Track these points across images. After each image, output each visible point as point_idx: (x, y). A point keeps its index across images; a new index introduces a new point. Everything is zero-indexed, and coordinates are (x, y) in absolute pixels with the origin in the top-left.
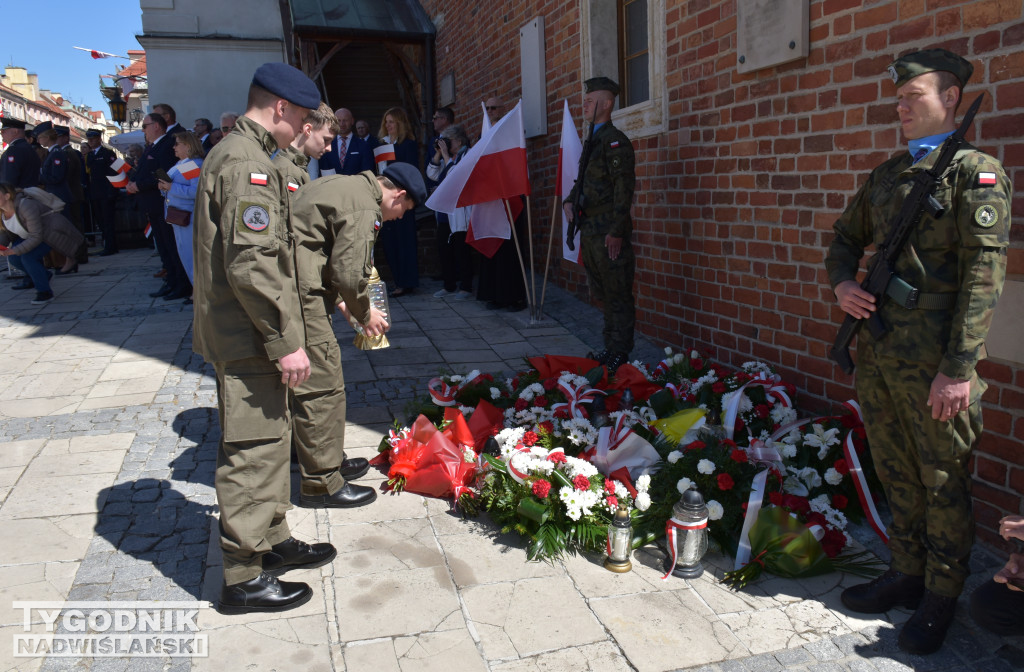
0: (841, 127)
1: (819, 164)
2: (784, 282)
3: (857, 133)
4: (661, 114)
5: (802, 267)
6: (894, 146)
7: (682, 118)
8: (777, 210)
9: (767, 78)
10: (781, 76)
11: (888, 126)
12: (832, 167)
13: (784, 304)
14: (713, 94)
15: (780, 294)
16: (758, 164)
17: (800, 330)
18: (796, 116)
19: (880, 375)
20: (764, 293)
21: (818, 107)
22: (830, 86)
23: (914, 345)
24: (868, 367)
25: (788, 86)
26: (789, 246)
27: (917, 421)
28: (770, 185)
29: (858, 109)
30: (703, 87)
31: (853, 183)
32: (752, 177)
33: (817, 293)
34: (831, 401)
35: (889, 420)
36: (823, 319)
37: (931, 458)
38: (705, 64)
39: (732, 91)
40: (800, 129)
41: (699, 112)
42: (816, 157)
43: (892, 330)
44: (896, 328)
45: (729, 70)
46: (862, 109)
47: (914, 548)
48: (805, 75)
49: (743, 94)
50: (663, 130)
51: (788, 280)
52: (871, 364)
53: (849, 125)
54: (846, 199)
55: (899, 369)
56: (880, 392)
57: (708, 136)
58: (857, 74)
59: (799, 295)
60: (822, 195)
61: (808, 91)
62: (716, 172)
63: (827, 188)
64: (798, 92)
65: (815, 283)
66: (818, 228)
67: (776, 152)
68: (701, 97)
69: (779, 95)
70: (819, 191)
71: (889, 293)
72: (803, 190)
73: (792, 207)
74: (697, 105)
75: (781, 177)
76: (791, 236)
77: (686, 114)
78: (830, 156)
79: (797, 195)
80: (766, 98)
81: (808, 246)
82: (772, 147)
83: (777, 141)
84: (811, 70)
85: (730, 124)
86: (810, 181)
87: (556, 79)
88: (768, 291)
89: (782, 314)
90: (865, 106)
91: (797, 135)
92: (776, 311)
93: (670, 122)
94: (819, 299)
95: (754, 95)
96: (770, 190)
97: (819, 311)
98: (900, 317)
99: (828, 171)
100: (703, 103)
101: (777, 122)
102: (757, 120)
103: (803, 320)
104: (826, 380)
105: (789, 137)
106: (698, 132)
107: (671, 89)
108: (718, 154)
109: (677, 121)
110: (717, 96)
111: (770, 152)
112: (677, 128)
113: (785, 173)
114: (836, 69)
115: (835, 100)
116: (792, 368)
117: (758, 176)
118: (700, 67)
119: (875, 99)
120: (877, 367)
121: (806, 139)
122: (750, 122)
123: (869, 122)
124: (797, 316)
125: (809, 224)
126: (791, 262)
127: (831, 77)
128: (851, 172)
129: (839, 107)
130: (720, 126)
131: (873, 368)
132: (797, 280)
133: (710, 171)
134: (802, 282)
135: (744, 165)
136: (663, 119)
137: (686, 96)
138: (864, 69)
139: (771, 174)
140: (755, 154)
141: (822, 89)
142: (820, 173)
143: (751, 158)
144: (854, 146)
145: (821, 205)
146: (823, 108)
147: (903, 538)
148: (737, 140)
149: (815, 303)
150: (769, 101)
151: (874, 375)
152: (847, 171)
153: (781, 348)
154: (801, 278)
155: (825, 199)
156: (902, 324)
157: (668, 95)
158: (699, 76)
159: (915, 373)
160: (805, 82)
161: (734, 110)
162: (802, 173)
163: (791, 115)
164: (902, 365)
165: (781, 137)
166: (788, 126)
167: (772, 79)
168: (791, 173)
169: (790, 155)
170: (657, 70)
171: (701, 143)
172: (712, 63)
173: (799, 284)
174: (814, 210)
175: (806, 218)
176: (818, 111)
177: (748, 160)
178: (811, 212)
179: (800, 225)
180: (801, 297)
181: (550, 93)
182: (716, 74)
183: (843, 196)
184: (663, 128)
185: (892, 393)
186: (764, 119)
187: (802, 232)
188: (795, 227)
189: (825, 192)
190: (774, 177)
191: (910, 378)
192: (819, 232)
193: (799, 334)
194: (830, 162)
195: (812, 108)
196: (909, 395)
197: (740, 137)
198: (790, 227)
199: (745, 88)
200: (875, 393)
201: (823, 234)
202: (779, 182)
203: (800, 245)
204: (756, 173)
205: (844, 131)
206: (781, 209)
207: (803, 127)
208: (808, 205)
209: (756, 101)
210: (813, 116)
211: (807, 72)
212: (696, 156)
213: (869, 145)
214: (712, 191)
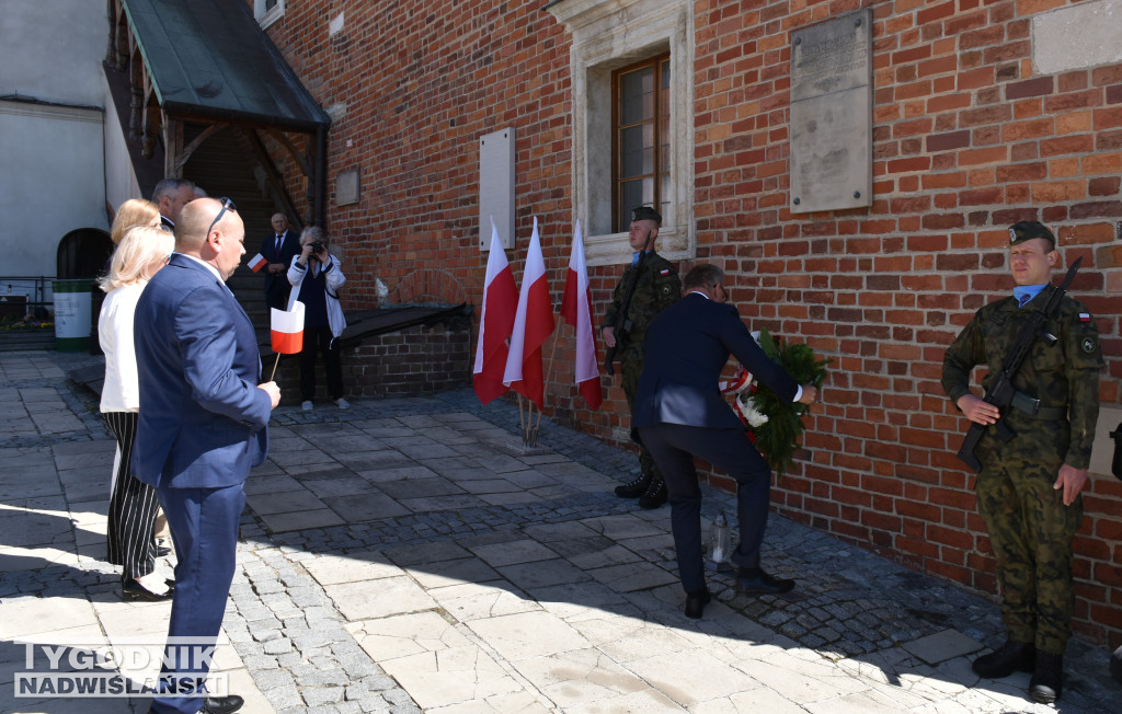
0: (908, 269)
1: (886, 300)
2: (844, 406)
3: (927, 277)
4: (687, 241)
5: (864, 394)
6: (966, 290)
7: (713, 247)
8: (834, 341)
9: (823, 220)
10: (838, 220)
11: (960, 273)
12: (898, 304)
13: (843, 427)
14: (755, 228)
15: (840, 418)
16: (809, 296)
17: (863, 451)
18: (857, 257)
19: (1007, 474)
20: (819, 417)
21: (882, 250)
22: (896, 234)
23: (1035, 448)
24: (992, 469)
25: (847, 228)
26: (850, 373)
27: (1039, 508)
28: (826, 317)
29: (926, 256)
30: (741, 220)
31: (922, 319)
32: (805, 308)
33: (883, 417)
34: (902, 517)
35: (1009, 511)
36: (890, 440)
37: (1046, 538)
38: (744, 200)
39: (780, 227)
40: (862, 268)
41: (736, 244)
42: (881, 294)
43: (1015, 435)
44: (1020, 434)
45: (777, 208)
46: (932, 257)
47: (1029, 619)
48: (866, 222)
49: (793, 231)
50: (690, 257)
51: (849, 405)
52: (996, 465)
53: (916, 268)
54: (915, 332)
55: (1024, 468)
56: (1004, 488)
57: (748, 266)
58: (924, 226)
59: (862, 418)
60: (888, 328)
61: (870, 236)
62: (758, 301)
63: (893, 322)
64: (858, 236)
65: (881, 407)
66: (884, 357)
67: (834, 286)
68: (740, 229)
69: (837, 237)
70: (884, 324)
71: (1014, 404)
72: (865, 323)
73: (853, 338)
74: (732, 237)
75: (839, 309)
76: (854, 364)
77: (719, 244)
78: (896, 295)
79: (858, 327)
80: (821, 238)
81: (873, 374)
82: (829, 282)
83: (834, 277)
84: (876, 218)
85: (777, 258)
86: (876, 315)
87: (531, 192)
88: (825, 415)
89: (842, 437)
90: (935, 254)
91: (857, 273)
92: (835, 434)
93: (698, 249)
94: (886, 422)
95: (807, 234)
96: (826, 321)
97: (885, 433)
98: (1024, 427)
99: (894, 307)
100: (744, 235)
101: (835, 260)
102: (810, 256)
103: (867, 442)
104: (895, 497)
105: (848, 274)
106: (735, 262)
107: (699, 219)
108: (761, 284)
109: (707, 249)
110: (760, 231)
111: (826, 286)
112: (707, 256)
113: (845, 307)
114: (901, 220)
115: (902, 247)
116: (855, 488)
117: (811, 307)
118: (738, 201)
119: (945, 248)
120: (1004, 468)
121: (868, 277)
122: (802, 258)
123: (938, 268)
124: (860, 438)
125: (874, 354)
126: (851, 388)
127: (897, 226)
128: (920, 309)
129: (905, 252)
130: (763, 258)
131: (999, 469)
132: (859, 405)
133: (751, 299)
134: (865, 407)
135: (794, 296)
136: (690, 244)
137: (719, 227)
138: (932, 222)
139: (827, 307)
140: (808, 287)
141: (887, 235)
142: (884, 309)
143: (803, 290)
144: (923, 287)
145: (887, 337)
146: (888, 252)
147: (1021, 610)
148: (786, 273)
149: (880, 426)
150: (825, 241)
151: (1001, 474)
152: (916, 308)
153: (841, 469)
154: (864, 403)
155: (891, 332)
156: (1024, 432)
157: (695, 224)
158: (736, 210)
159: (1037, 471)
160: (866, 228)
161: (782, 245)
162: (864, 308)
163: (850, 255)
164: (1026, 465)
165: (838, 273)
166: (847, 265)
167: (829, 221)
168: (851, 307)
169: (850, 291)
170: (682, 198)
171: (739, 272)
172: (755, 199)
173: (861, 409)
174: (879, 341)
175: (869, 348)
176: (882, 254)
177: (799, 293)
178: (875, 343)
179: (862, 354)
180: (865, 421)
181: (520, 207)
182: (759, 210)
183: (911, 330)
184: (689, 254)
185: (1018, 488)
186: (818, 256)
187: (866, 361)
188: (857, 356)
189: (892, 326)
190: (831, 310)
191: (1033, 475)
192: (885, 361)
193: (863, 455)
194: (896, 299)
195: (876, 250)
196: (1032, 488)
197: (789, 269)
198: (850, 355)
199: (796, 227)
200: (1000, 490)
201: (890, 363)
202: (835, 314)
203: (863, 372)
204: (809, 305)
205: (912, 273)
206: (839, 339)
207: (865, 265)
208: (871, 336)
209: (810, 239)
210: (876, 259)
211: (870, 219)
212: (734, 284)
213: (940, 287)
214: (752, 318)
